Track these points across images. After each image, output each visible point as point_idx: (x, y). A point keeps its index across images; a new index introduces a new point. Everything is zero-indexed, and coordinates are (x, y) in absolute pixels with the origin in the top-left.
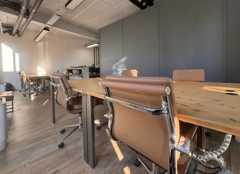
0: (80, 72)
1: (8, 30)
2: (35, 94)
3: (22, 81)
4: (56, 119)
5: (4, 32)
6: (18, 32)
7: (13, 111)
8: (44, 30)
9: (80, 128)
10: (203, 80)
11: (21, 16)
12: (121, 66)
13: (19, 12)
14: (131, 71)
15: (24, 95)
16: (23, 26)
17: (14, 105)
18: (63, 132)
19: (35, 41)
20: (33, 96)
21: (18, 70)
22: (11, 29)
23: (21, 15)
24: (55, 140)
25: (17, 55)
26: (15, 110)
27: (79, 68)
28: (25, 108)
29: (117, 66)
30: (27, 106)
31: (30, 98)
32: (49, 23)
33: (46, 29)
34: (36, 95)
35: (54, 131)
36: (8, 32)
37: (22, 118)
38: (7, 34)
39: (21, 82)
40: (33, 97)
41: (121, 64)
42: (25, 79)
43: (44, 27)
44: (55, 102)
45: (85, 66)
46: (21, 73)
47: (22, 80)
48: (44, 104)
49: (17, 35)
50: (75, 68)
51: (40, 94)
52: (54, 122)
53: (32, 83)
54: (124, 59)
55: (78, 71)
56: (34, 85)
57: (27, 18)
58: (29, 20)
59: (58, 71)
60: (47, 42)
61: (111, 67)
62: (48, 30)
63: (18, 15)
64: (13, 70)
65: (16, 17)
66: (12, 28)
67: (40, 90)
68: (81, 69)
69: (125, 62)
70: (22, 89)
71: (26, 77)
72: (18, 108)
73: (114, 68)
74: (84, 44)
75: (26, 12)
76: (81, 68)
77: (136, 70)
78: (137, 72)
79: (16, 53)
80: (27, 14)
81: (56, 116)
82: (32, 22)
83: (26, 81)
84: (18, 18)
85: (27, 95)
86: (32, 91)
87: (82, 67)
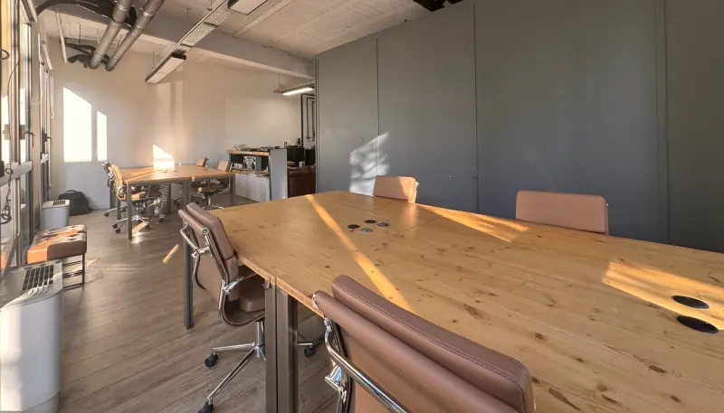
0: (264, 162)
1: (82, 53)
2: (144, 224)
3: (112, 188)
4: (195, 312)
5: (72, 60)
6: (106, 60)
7: (83, 284)
8: (172, 58)
9: (258, 356)
10: (603, 230)
11: (114, 26)
12: (372, 155)
13: (111, 17)
14: (399, 182)
15: (115, 226)
16: (119, 46)
17: (88, 263)
18: (213, 362)
19: (148, 81)
20: (141, 231)
21: (103, 156)
22: (90, 51)
23: (114, 24)
24: (191, 390)
25: (102, 119)
26: (89, 277)
27: (262, 154)
28: (118, 270)
29: (363, 156)
30: (119, 265)
31: (131, 238)
32: (184, 42)
33: (179, 55)
34: (147, 227)
35: (187, 358)
36: (81, 61)
37: (104, 306)
38: (78, 64)
39: (109, 189)
40: (138, 237)
41: (372, 151)
42: (119, 187)
43: (172, 51)
44: (194, 281)
45: (277, 148)
46: (109, 168)
47: (112, 185)
48: (165, 260)
49: (103, 67)
50: (251, 153)
51: (157, 223)
52: (190, 325)
53: (136, 197)
54: (380, 140)
55: (260, 159)
56: (142, 201)
57: (131, 30)
58: (134, 34)
59: (206, 160)
60: (179, 84)
61: (348, 156)
62: (184, 58)
63: (108, 23)
64: (89, 158)
65: (103, 27)
66: (93, 49)
67: (156, 211)
68: (267, 157)
69: (384, 148)
70: (111, 208)
71: (121, 181)
72: (97, 271)
73: (353, 159)
74: (276, 87)
75: (128, 16)
76: (267, 154)
77: (412, 180)
78: (417, 184)
79: (99, 114)
80: (131, 19)
81: (195, 303)
82: (143, 37)
83: (121, 191)
84: (107, 30)
85: (124, 228)
86: (137, 218)
87: (269, 151)
